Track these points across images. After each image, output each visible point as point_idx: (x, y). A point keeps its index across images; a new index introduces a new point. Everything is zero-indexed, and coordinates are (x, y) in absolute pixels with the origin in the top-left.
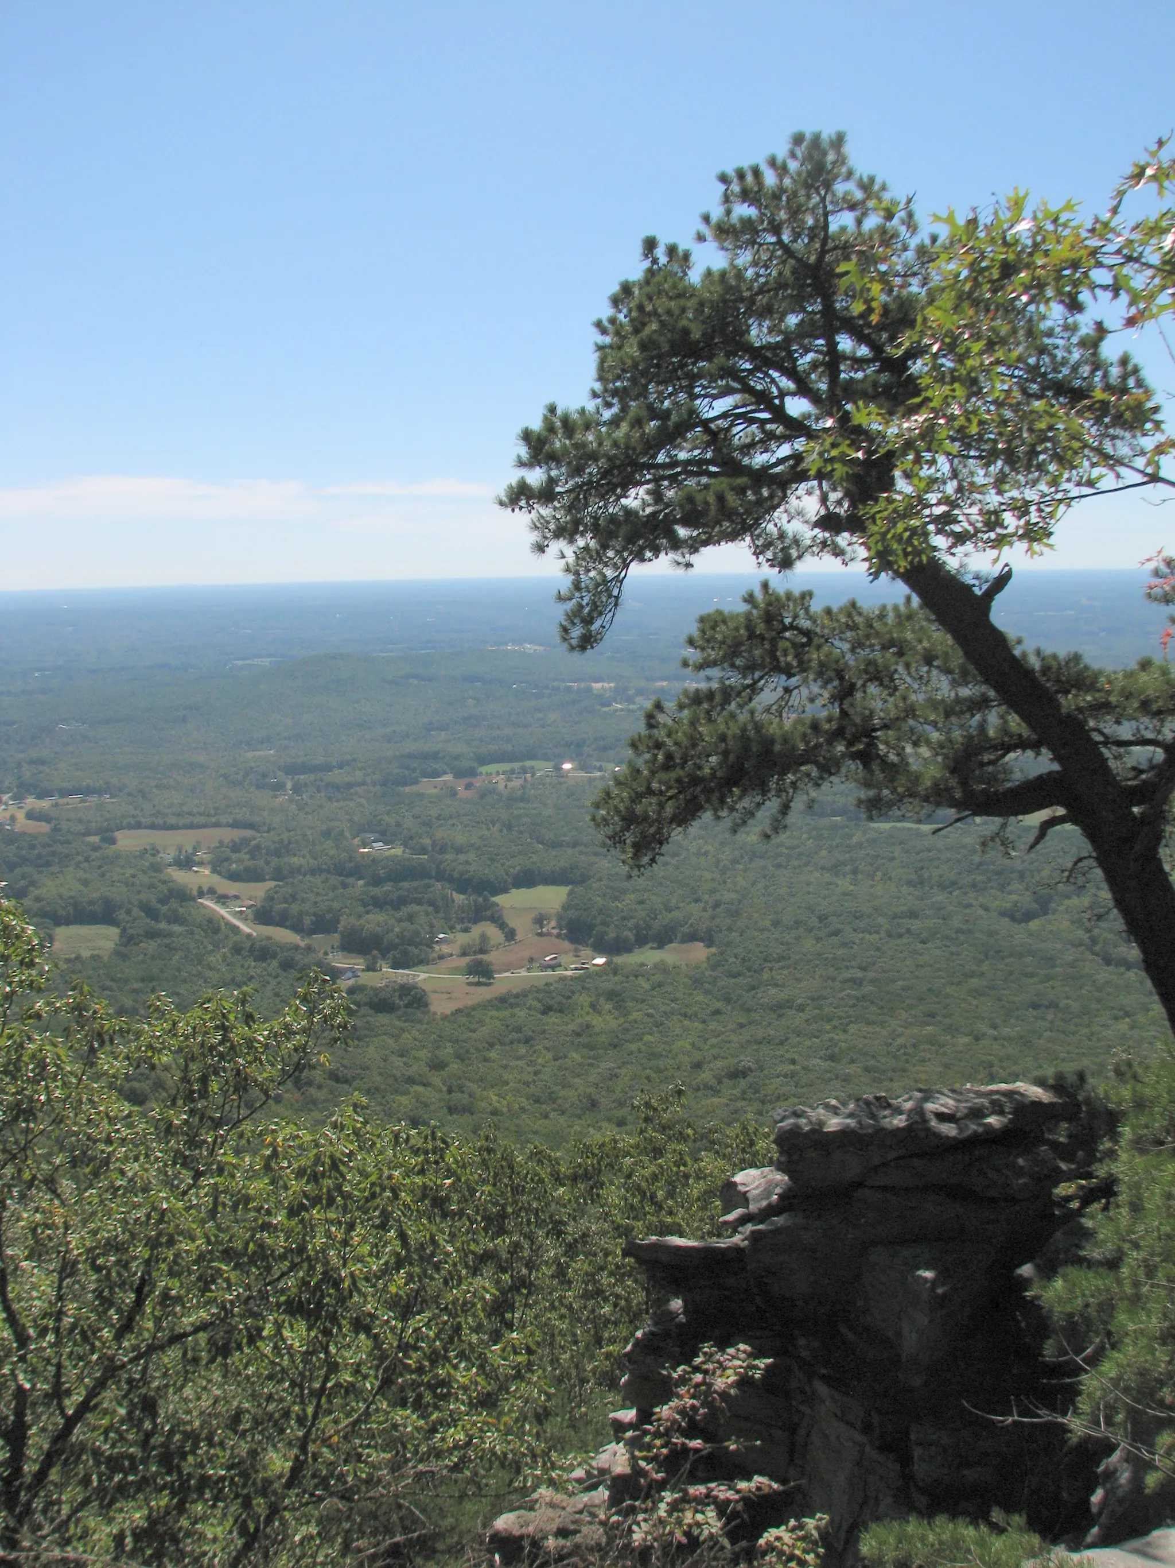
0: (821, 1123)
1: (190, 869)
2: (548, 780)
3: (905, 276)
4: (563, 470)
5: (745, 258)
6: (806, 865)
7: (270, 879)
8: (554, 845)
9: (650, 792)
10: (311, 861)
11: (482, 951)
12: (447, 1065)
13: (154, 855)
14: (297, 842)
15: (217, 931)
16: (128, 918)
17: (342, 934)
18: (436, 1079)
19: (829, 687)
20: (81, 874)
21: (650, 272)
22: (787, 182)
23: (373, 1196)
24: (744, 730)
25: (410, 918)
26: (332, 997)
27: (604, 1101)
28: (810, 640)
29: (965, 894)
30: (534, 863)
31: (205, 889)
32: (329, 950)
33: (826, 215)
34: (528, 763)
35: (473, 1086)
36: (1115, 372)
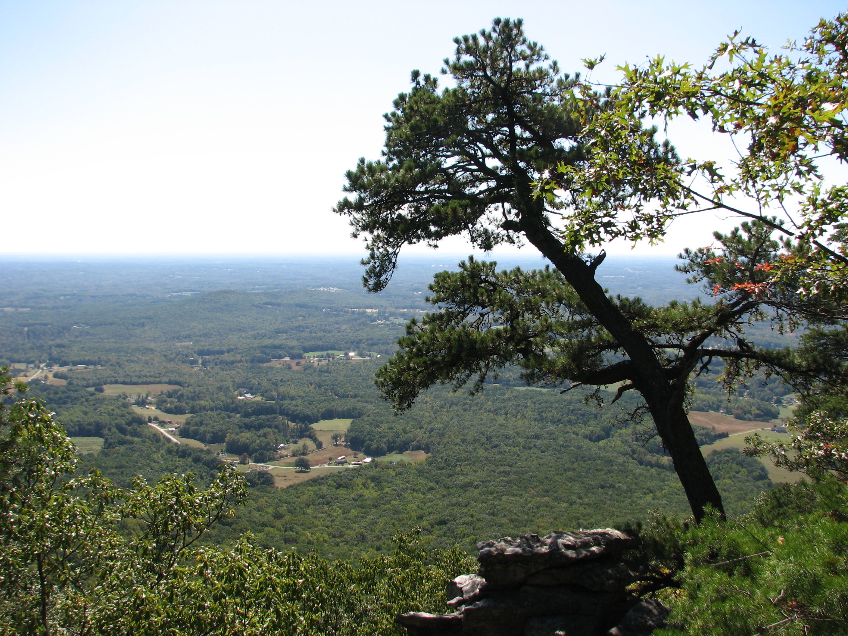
0: (503, 550)
1: (144, 406)
2: (341, 361)
3: (552, 95)
4: (368, 193)
5: (466, 84)
6: (480, 409)
7: (189, 413)
8: (344, 396)
9: (409, 369)
10: (211, 403)
11: (304, 454)
12: (283, 516)
13: (124, 399)
14: (204, 393)
15: (158, 441)
16: (109, 433)
17: (227, 443)
18: (278, 523)
19: (505, 314)
20: (84, 408)
21: (415, 89)
22: (491, 44)
23: (261, 590)
24: (460, 336)
25: (265, 435)
26: (237, 478)
27: (370, 537)
28: (495, 289)
29: (566, 426)
30: (333, 406)
31: (153, 418)
32: (220, 452)
33: (511, 62)
34: (331, 352)
35: (298, 528)
36: (661, 149)
